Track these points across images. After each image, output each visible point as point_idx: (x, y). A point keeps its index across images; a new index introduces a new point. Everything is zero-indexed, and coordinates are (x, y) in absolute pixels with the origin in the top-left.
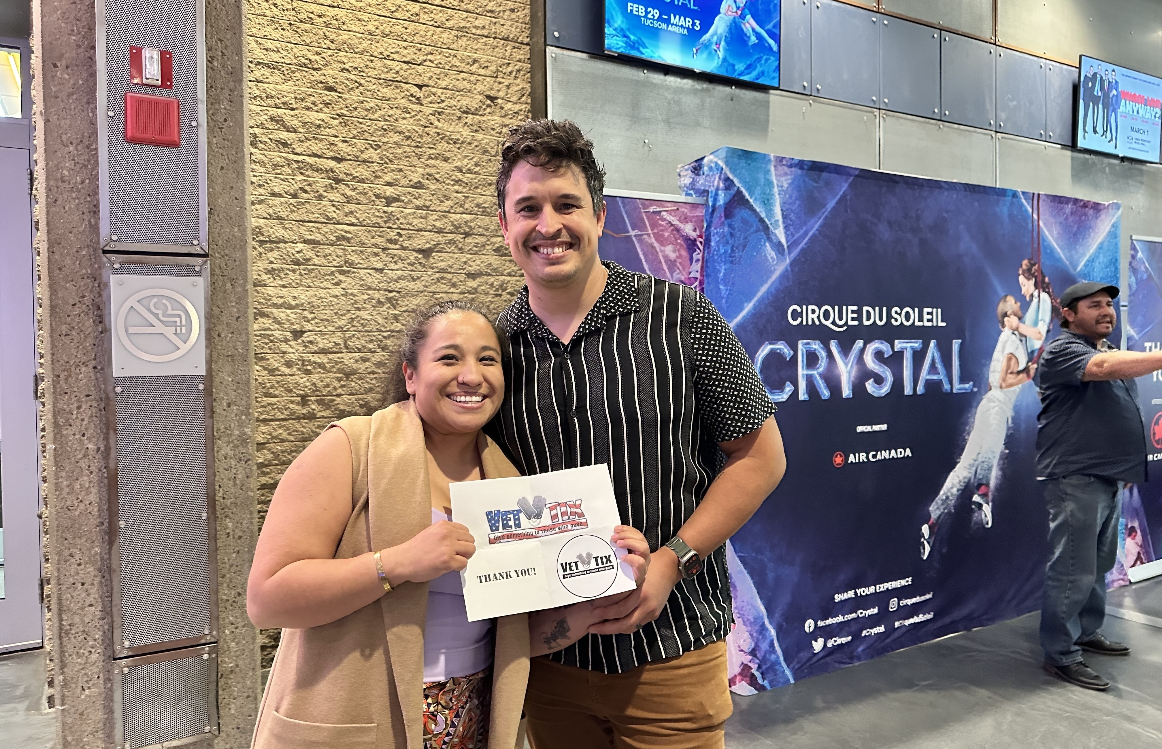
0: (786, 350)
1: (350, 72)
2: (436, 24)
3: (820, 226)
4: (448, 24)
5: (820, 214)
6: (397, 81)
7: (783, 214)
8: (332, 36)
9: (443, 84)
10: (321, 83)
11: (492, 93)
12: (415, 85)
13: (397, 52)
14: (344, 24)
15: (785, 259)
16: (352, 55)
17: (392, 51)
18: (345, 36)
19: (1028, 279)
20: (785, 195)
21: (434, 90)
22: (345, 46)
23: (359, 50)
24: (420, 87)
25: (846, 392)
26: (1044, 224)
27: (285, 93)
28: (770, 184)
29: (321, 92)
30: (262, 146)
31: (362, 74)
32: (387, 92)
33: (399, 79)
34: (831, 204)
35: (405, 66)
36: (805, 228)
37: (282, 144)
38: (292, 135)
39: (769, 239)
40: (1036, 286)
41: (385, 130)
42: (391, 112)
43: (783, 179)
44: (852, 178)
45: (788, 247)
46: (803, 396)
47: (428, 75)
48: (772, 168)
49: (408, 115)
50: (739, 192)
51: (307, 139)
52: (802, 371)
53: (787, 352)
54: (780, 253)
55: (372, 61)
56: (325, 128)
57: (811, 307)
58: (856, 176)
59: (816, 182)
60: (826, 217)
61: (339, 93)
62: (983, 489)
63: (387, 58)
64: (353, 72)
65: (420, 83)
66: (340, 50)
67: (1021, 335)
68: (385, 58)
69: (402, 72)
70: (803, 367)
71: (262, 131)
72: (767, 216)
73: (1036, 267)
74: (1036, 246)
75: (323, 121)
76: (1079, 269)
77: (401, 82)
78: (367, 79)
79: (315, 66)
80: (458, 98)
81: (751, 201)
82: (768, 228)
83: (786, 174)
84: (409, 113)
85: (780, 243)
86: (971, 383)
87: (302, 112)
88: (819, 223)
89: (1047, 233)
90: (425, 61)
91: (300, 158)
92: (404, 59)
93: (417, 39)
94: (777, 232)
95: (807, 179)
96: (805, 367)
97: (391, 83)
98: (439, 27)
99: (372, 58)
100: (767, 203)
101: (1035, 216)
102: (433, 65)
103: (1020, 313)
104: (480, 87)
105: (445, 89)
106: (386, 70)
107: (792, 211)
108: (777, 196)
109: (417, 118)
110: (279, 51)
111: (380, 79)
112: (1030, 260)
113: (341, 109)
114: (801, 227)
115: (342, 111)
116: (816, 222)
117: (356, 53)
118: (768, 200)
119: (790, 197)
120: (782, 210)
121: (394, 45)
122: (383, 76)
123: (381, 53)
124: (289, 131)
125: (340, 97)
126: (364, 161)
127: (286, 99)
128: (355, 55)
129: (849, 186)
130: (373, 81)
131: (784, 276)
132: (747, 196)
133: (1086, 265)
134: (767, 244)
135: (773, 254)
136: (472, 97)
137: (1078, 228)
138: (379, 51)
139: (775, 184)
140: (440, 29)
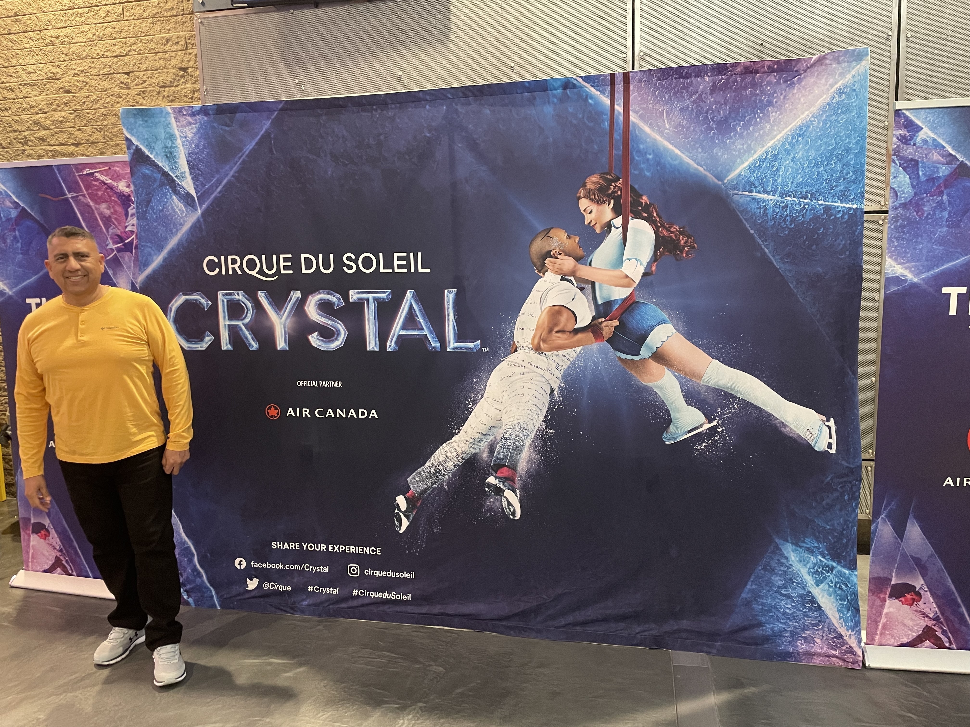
0: (203, 301)
1: (79, 75)
2: (136, 18)
3: (236, 172)
4: (145, 15)
5: (236, 159)
6: (111, 74)
7: (189, 165)
8: (65, 50)
9: (144, 67)
10: (62, 88)
11: (185, 65)
12: (124, 73)
13: (109, 50)
14: (72, 39)
15: (197, 210)
16: (79, 62)
17: (105, 50)
18: (74, 48)
19: (599, 202)
20: (190, 144)
21: (137, 74)
22: (74, 55)
23: (84, 56)
24: (127, 74)
25: (281, 344)
26: (642, 117)
27: (40, 102)
28: (172, 137)
29: (62, 95)
30: (30, 143)
31: (87, 74)
32: (105, 84)
33: (111, 72)
34: (250, 146)
35: (115, 60)
36: (217, 176)
37: (40, 139)
38: (47, 132)
39: (176, 192)
40: (617, 211)
41: (105, 115)
42: (109, 100)
43: (186, 129)
44: (276, 113)
45: (198, 198)
46: (225, 345)
47: (132, 63)
48: (173, 120)
49: (121, 100)
50: (138, 150)
51: (56, 133)
52: (224, 322)
53: (204, 302)
54: (189, 205)
55: (93, 62)
56: (66, 122)
57: (230, 257)
58: (281, 110)
59: (228, 126)
60: (243, 161)
61: (73, 93)
62: (505, 472)
63: (103, 56)
64: (82, 75)
65: (127, 71)
66: (72, 60)
67: (580, 280)
68: (101, 58)
69: (114, 66)
70: (224, 317)
71: (29, 133)
72: (171, 169)
73: (619, 184)
74: (618, 152)
75: (63, 117)
76: (732, 175)
77: (114, 73)
78: (91, 77)
79: (58, 77)
80: (156, 76)
81: (152, 156)
82: (173, 181)
83: (190, 123)
84: (121, 97)
85: (188, 194)
86: (479, 342)
87: (51, 113)
88: (235, 168)
89: (647, 129)
90: (129, 51)
91: (52, 148)
92: (115, 54)
93: (124, 34)
94: (183, 184)
95: (215, 125)
96: (227, 318)
97: (107, 76)
98: (138, 19)
99: (93, 60)
100: (170, 156)
101: (619, 108)
102: (136, 53)
103: (580, 252)
104: (173, 62)
105: (145, 70)
106: (103, 66)
107: (200, 161)
108: (181, 148)
109: (126, 100)
110: (36, 72)
111: (99, 75)
112: (602, 175)
113: (75, 105)
114: (214, 177)
115: (76, 107)
116: (231, 168)
117: (82, 59)
118: (171, 153)
119: (197, 146)
120: (188, 161)
121: (106, 45)
122: (101, 72)
123: (98, 54)
124: (45, 130)
125: (74, 96)
126: (93, 143)
127: (40, 106)
128: (82, 61)
129: (271, 123)
130: (95, 78)
131: (196, 227)
132: (147, 153)
133: (752, 169)
134: (174, 197)
135: (181, 206)
136: (167, 73)
137: (734, 110)
138: (97, 52)
139: (178, 136)
140: (139, 21)
